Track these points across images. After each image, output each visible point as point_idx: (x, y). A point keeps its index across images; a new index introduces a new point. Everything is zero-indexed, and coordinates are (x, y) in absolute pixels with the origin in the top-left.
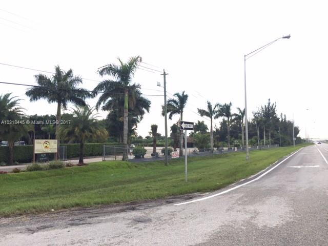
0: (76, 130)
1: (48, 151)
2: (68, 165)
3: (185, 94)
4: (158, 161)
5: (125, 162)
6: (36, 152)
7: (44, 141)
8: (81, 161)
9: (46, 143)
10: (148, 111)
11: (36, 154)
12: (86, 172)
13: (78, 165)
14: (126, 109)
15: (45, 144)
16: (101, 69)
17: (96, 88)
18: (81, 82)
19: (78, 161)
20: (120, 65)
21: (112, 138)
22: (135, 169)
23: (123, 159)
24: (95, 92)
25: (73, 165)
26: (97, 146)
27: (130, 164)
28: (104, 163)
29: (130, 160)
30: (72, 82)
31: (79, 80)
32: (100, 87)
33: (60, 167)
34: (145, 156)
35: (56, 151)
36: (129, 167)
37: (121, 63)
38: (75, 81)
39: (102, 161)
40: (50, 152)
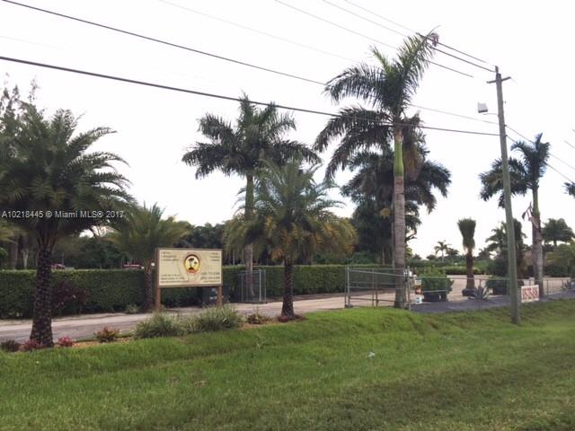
0: (268, 224)
1: (197, 280)
2: (252, 320)
3: (543, 141)
4: (486, 310)
5: (401, 312)
6: (162, 283)
7: (185, 252)
8: (287, 308)
9: (190, 258)
10: (444, 192)
11: (164, 289)
12: (298, 341)
13: (280, 320)
14: (399, 174)
15: (187, 262)
16: (335, 83)
17: (324, 131)
18: (294, 127)
19: (280, 305)
20: (380, 65)
21: (365, 256)
22: (434, 334)
23: (397, 305)
24: (322, 141)
25: (267, 320)
26: (334, 271)
27: (417, 317)
28: (349, 314)
29: (416, 308)
30: (275, 128)
31: (288, 123)
32: (333, 127)
33: (229, 324)
34: (451, 296)
35: (219, 281)
36: (416, 326)
37: (383, 61)
38: (280, 125)
39: (343, 306)
40: (202, 282)
